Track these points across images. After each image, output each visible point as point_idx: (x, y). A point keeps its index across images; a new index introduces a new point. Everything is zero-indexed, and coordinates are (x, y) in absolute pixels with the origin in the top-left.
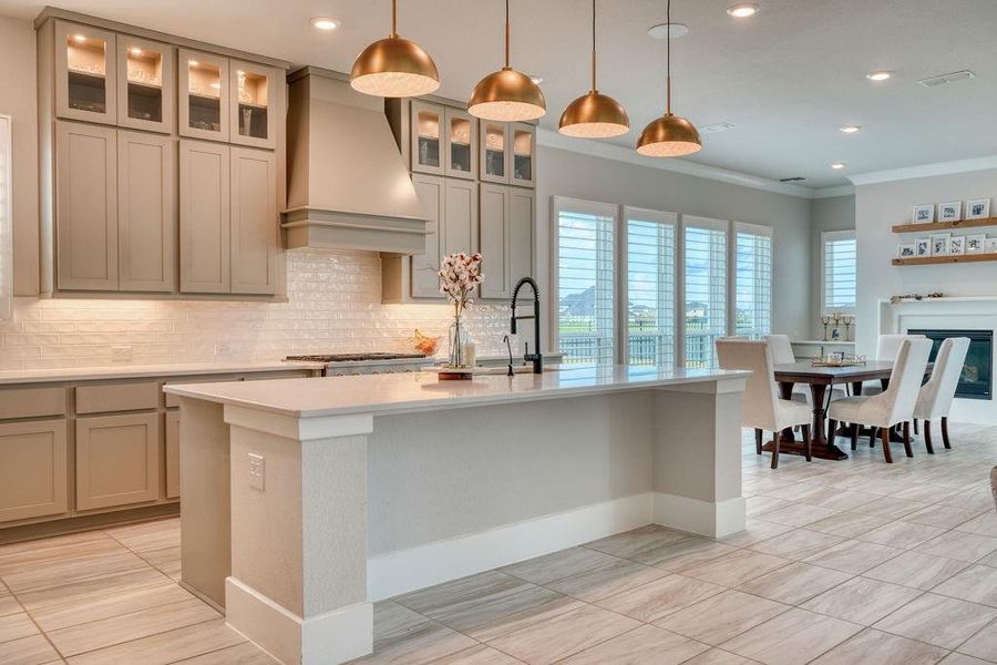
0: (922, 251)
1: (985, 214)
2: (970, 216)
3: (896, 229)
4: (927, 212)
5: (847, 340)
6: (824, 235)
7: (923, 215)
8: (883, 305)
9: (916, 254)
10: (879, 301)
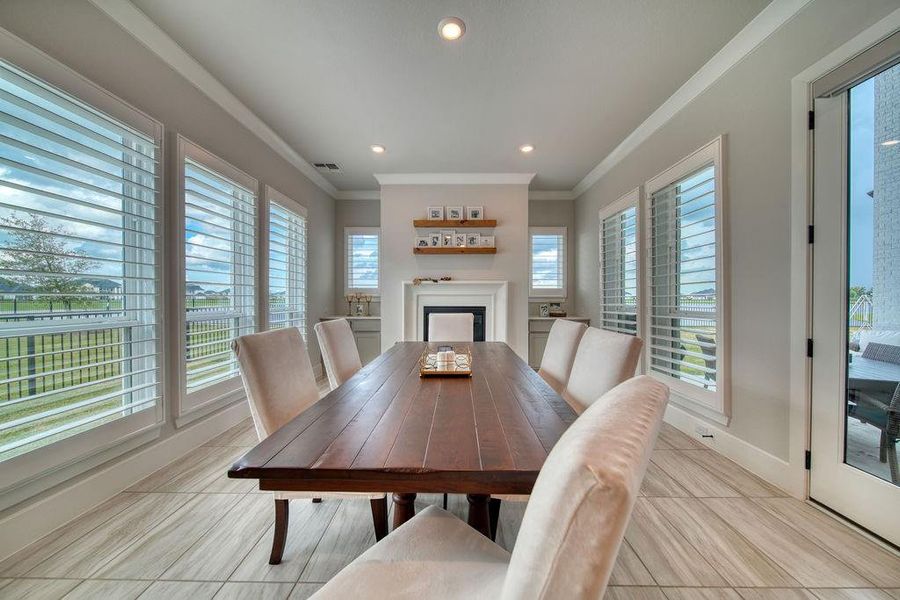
0: (435, 244)
1: (480, 217)
2: (470, 217)
3: (418, 224)
4: (438, 212)
5: (369, 315)
6: (347, 230)
7: (435, 213)
8: (407, 286)
9: (430, 245)
10: (403, 283)
